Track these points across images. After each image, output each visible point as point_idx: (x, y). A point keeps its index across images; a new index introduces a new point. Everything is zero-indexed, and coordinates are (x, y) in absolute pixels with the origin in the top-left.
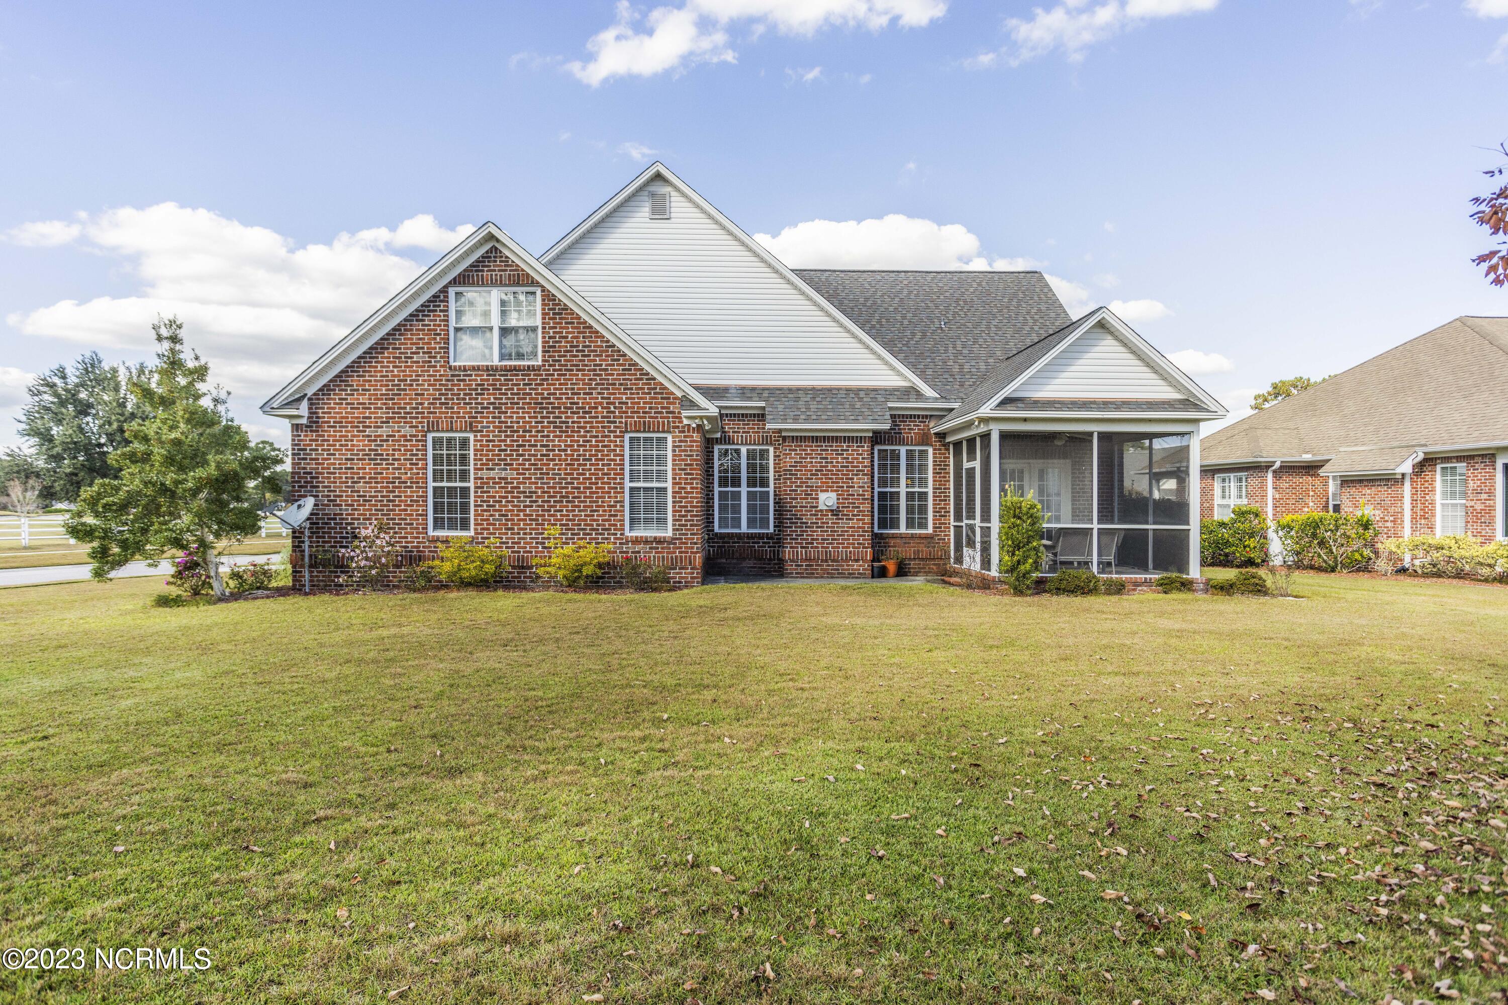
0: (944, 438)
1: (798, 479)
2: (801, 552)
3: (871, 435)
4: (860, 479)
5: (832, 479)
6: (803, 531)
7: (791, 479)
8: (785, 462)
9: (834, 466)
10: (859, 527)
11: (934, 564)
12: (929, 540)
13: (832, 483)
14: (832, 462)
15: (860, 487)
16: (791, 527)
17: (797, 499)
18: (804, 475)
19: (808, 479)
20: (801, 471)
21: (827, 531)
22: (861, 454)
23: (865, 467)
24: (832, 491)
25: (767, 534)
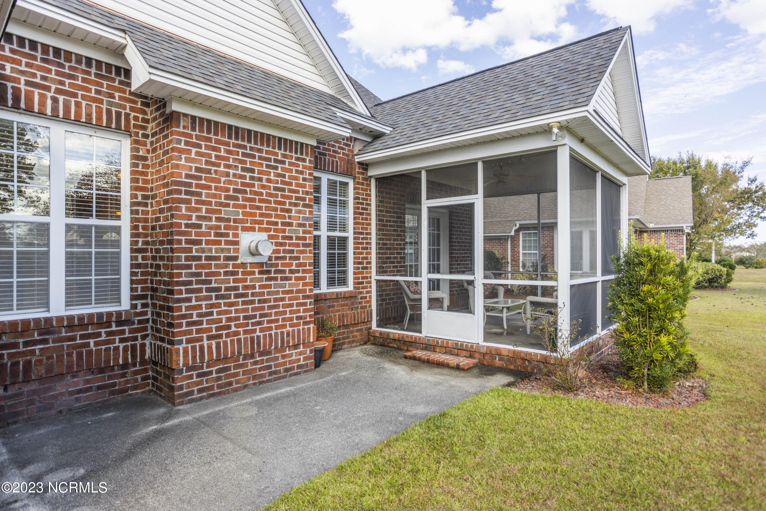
0: (366, 170)
1: (204, 203)
2: (210, 347)
3: (315, 144)
4: (299, 212)
5: (259, 208)
6: (212, 306)
7: (188, 202)
8: (177, 166)
9: (263, 187)
10: (298, 291)
11: (357, 331)
12: (353, 300)
13: (262, 215)
14: (260, 180)
15: (300, 225)
16: (189, 300)
17: (199, 242)
18: (214, 196)
19: (221, 204)
20: (209, 188)
21: (252, 302)
22: (302, 173)
23: (307, 193)
24: (260, 230)
25: (119, 314)
